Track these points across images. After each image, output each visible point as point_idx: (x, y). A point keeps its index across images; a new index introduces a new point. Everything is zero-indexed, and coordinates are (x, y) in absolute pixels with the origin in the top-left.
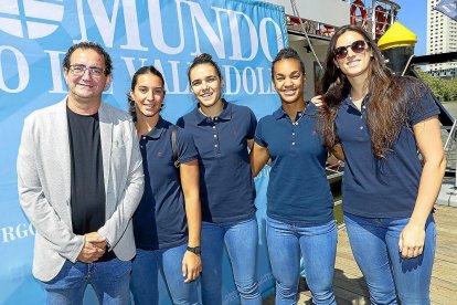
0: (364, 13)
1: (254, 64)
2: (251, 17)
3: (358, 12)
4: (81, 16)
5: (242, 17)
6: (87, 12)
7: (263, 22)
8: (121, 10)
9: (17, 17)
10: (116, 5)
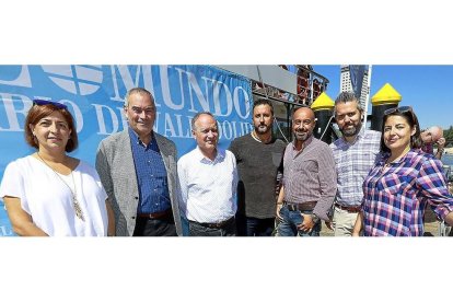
1: (230, 119)
2: (229, 86)
4: (115, 80)
5: (222, 86)
6: (119, 77)
7: (236, 89)
9: (72, 79)
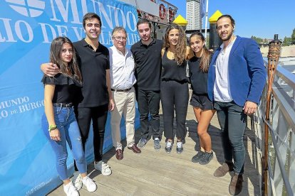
0: (164, 10)
2: (123, 11)
3: (162, 9)
4: (53, 7)
5: (119, 11)
6: (55, 5)
7: (128, 13)
8: (70, 4)
9: (25, 7)
10: (68, 3)
